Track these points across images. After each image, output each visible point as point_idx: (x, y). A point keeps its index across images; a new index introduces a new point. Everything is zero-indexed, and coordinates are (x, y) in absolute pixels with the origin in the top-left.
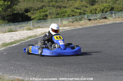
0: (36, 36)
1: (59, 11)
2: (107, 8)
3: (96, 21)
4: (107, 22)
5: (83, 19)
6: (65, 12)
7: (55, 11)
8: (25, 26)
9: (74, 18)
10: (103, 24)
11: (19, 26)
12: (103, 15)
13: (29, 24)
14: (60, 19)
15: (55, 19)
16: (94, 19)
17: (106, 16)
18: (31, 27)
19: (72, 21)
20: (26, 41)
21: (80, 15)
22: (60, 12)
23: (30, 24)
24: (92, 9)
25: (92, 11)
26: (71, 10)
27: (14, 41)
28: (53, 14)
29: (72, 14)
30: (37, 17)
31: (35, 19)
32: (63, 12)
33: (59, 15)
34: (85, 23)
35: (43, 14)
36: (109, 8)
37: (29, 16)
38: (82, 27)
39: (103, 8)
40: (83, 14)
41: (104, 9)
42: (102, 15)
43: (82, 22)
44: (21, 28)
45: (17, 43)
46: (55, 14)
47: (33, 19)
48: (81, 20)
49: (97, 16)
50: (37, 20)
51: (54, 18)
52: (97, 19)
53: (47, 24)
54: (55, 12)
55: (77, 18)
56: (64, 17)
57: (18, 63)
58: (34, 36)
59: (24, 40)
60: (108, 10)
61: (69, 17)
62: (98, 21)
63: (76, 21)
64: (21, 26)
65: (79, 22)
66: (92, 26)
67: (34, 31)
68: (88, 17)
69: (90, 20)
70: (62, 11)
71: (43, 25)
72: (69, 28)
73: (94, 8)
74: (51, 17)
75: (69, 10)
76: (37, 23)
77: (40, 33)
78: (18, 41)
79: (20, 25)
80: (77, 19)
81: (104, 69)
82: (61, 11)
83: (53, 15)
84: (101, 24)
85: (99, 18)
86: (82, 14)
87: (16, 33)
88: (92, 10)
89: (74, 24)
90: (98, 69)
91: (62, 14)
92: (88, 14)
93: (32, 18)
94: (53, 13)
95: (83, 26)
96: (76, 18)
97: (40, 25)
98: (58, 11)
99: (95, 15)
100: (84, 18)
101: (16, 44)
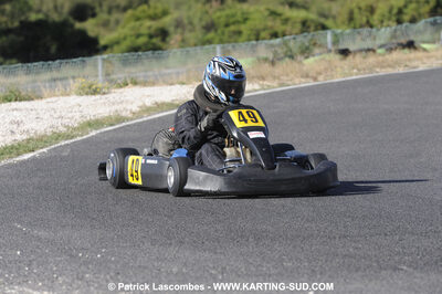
0: (120, 119)
1: (218, 14)
2: (418, 1)
3: (372, 59)
4: (415, 63)
5: (317, 50)
6: (240, 19)
7: (199, 14)
8: (74, 78)
9: (279, 45)
10: (401, 70)
11: (46, 76)
12: (398, 33)
13: (88, 70)
14: (218, 48)
15: (198, 48)
16: (361, 51)
17: (412, 38)
18: (100, 82)
19: (271, 56)
20: (79, 138)
21: (302, 32)
22: (219, 18)
23: (96, 66)
24: (354, 6)
25: (356, 15)
26: (267, 9)
27: (28, 140)
28: (189, 27)
29: (271, 28)
30: (125, 38)
31: (116, 48)
32: (232, 20)
34: (322, 67)
35: (150, 28)
36: (427, 2)
37: (91, 33)
38: (312, 83)
39: (401, 3)
40: (316, 29)
41: (406, 6)
42: (395, 31)
43: (311, 60)
44: (59, 83)
45: (37, 148)
47: (105, 48)
48: (306, 51)
49: (375, 39)
50: (123, 52)
51: (195, 45)
52: (374, 51)
53: (167, 68)
54: (201, 20)
55: (291, 44)
56: (236, 42)
57: (42, 234)
58: (111, 121)
59: (68, 137)
60: (422, 10)
61: (257, 40)
62: (381, 58)
63: (286, 56)
64: (55, 74)
65: (300, 62)
66: (354, 77)
67: (110, 97)
68: (335, 42)
69: (345, 53)
70: (228, 16)
71: (150, 73)
72: (257, 87)
73: (362, 5)
74: (183, 41)
75: (258, 11)
76: (125, 62)
77: (135, 108)
78: (42, 140)
79: (51, 71)
80: (291, 51)
81: (400, 263)
82: (224, 13)
83: (191, 31)
84: (390, 71)
85: (381, 47)
86: (312, 28)
87: (36, 104)
88: (356, 11)
89: (278, 70)
90: (378, 262)
91: (227, 25)
92: (338, 27)
93: (103, 42)
94: (191, 23)
95: (315, 79)
96: (285, 44)
97: (136, 71)
98: (214, 16)
99: (365, 31)
100: (320, 46)
101: (36, 153)
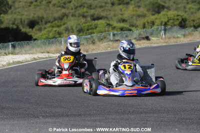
1: (84, 25)
2: (174, 19)
6: (94, 27)
7: (75, 25)
22: (84, 27)
24: (145, 21)
25: (146, 25)
26: (106, 23)
32: (90, 27)
33: (83, 32)
36: (178, 19)
39: (166, 20)
41: (168, 21)
46: (75, 31)
54: (76, 27)
60: (175, 23)
70: (88, 26)
73: (149, 21)
75: (102, 23)
82: (87, 24)
88: (146, 23)
91: (88, 30)
94: (72, 29)
98: (82, 26)
